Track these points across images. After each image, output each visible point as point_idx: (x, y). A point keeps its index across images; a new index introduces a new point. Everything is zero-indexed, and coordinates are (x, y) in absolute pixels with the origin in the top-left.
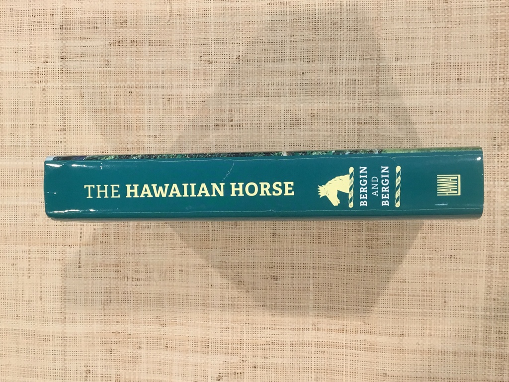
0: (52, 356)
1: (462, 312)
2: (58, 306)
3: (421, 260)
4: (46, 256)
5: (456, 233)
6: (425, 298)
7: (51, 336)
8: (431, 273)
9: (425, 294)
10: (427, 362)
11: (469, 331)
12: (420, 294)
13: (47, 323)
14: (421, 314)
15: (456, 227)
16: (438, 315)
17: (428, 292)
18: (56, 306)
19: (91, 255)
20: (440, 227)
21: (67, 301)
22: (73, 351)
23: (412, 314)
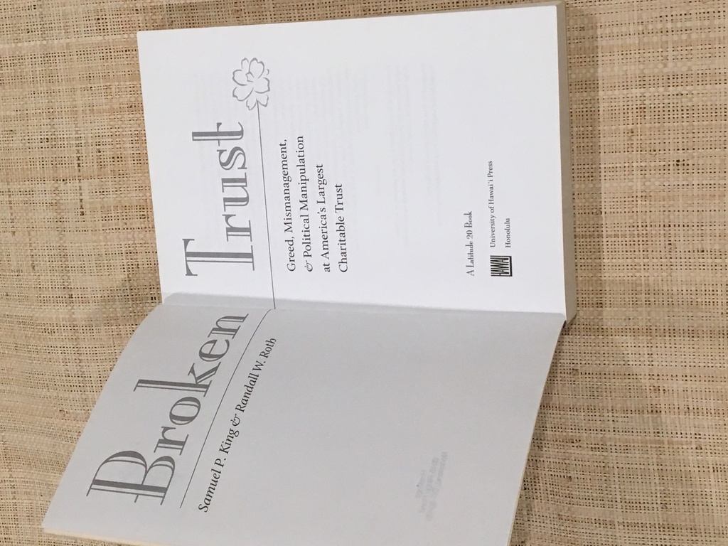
0: (61, 357)
1: (702, 260)
2: (59, 278)
3: (626, 173)
4: (32, 199)
5: (685, 120)
6: (636, 239)
7: (55, 325)
8: (644, 194)
9: (636, 232)
10: (645, 348)
11: (715, 292)
12: (628, 232)
13: (46, 304)
14: (629, 267)
15: (685, 109)
16: (659, 267)
17: (640, 228)
18: (55, 278)
19: (98, 193)
20: (657, 110)
21: (70, 269)
22: (91, 347)
23: (614, 268)
